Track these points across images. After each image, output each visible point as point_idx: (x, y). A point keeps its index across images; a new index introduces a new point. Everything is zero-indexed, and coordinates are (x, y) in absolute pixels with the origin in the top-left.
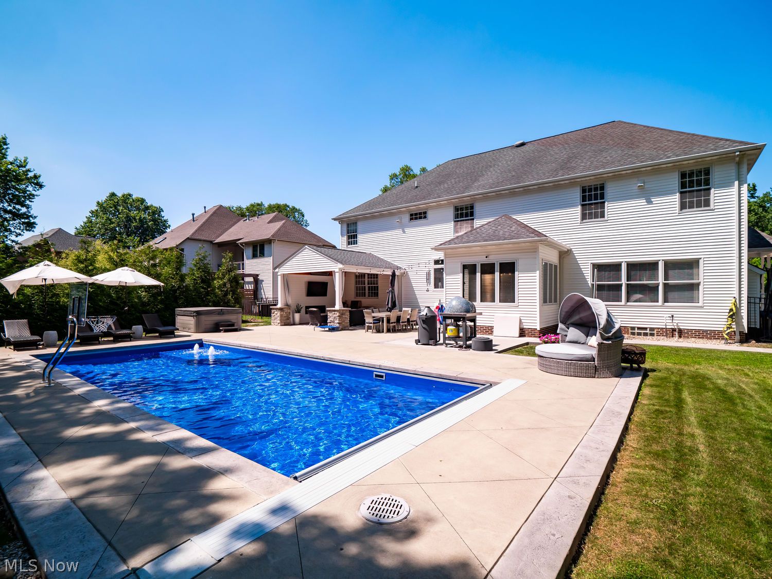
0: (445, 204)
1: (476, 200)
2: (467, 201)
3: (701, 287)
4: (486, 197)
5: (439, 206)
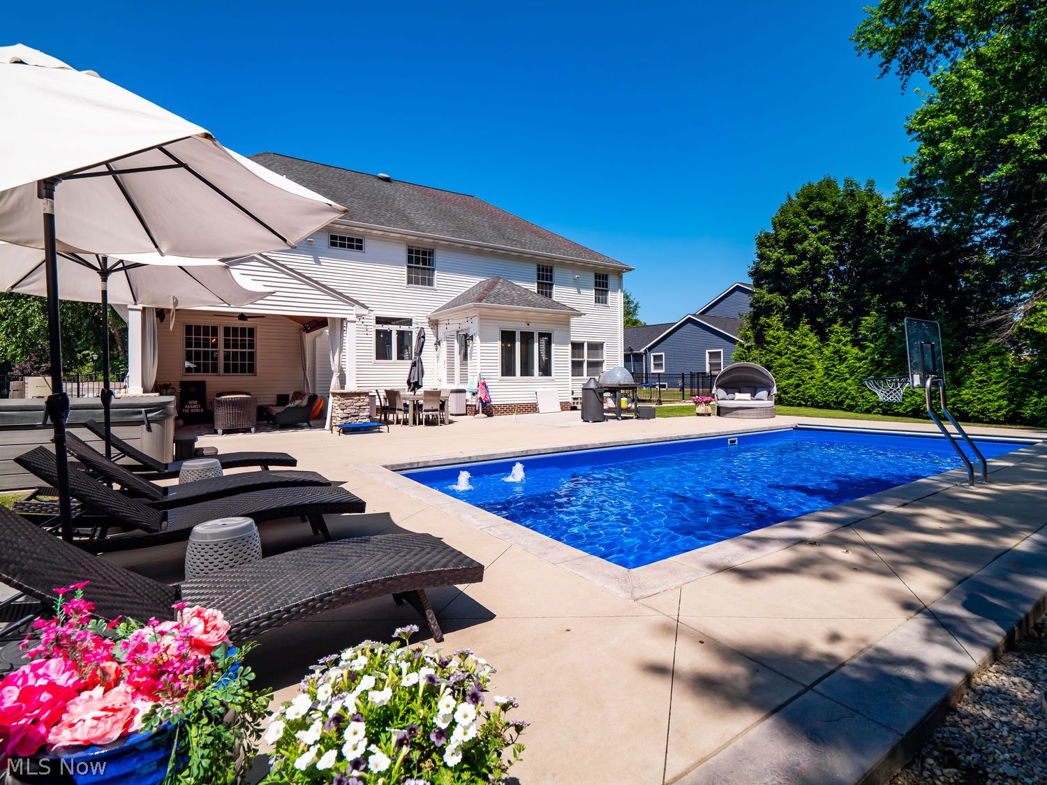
0: (394, 238)
1: (437, 245)
2: (426, 243)
3: (604, 364)
4: (450, 247)
5: (384, 238)
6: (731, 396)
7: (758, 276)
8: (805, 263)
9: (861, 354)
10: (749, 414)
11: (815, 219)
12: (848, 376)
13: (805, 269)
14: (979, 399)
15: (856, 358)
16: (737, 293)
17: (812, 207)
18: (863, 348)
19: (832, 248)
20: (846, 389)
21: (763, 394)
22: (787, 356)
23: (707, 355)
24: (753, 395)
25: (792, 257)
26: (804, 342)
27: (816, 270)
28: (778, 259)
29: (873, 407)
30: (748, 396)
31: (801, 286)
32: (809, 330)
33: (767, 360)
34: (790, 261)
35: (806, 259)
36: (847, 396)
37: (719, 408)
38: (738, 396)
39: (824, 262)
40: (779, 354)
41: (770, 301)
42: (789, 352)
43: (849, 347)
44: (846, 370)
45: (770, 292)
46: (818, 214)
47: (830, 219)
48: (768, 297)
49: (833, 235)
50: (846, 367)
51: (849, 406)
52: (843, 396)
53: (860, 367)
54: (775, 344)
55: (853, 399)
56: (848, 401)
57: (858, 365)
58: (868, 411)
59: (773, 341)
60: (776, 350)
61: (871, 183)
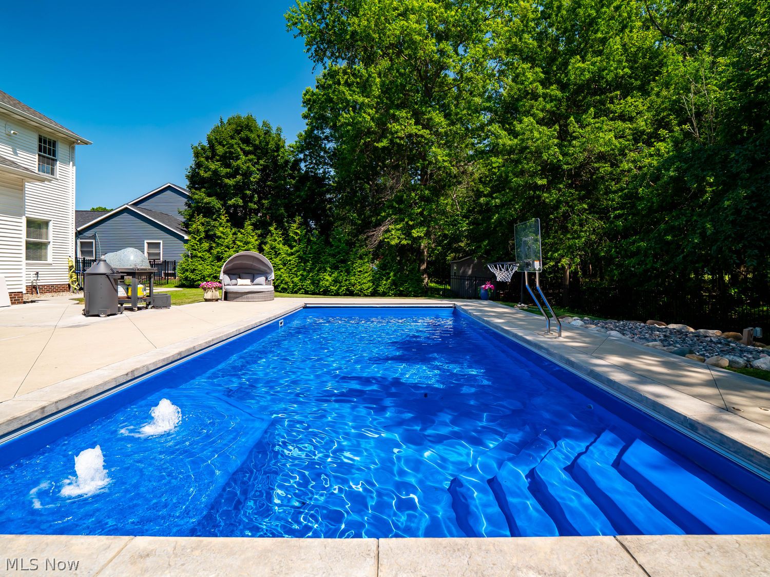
3: (50, 247)
6: (234, 281)
7: (195, 180)
8: (239, 177)
9: (290, 251)
10: (258, 298)
11: (245, 145)
12: (281, 266)
13: (239, 182)
14: (359, 282)
15: (286, 253)
16: (168, 192)
17: (243, 135)
18: (291, 247)
19: (258, 170)
20: (281, 276)
21: (261, 279)
22: (234, 249)
23: (146, 245)
24: (252, 281)
25: (228, 170)
26: (249, 240)
27: (245, 185)
28: (216, 169)
29: (300, 289)
30: (248, 281)
31: (235, 195)
32: (252, 230)
33: (218, 252)
34: (227, 173)
35: (239, 174)
36: (282, 282)
37: (226, 293)
38: (240, 281)
39: (252, 179)
40: (228, 247)
41: (209, 203)
42: (235, 246)
43: (281, 245)
44: (280, 262)
45: (209, 195)
46: (246, 141)
47: (256, 147)
48: (207, 199)
49: (258, 159)
50: (280, 260)
51: (283, 289)
52: (279, 281)
53: (290, 261)
54: (224, 239)
55: (286, 283)
56: (282, 285)
57: (288, 259)
58: (296, 292)
59: (223, 236)
60: (225, 244)
61: (279, 129)
